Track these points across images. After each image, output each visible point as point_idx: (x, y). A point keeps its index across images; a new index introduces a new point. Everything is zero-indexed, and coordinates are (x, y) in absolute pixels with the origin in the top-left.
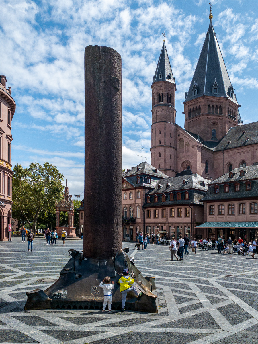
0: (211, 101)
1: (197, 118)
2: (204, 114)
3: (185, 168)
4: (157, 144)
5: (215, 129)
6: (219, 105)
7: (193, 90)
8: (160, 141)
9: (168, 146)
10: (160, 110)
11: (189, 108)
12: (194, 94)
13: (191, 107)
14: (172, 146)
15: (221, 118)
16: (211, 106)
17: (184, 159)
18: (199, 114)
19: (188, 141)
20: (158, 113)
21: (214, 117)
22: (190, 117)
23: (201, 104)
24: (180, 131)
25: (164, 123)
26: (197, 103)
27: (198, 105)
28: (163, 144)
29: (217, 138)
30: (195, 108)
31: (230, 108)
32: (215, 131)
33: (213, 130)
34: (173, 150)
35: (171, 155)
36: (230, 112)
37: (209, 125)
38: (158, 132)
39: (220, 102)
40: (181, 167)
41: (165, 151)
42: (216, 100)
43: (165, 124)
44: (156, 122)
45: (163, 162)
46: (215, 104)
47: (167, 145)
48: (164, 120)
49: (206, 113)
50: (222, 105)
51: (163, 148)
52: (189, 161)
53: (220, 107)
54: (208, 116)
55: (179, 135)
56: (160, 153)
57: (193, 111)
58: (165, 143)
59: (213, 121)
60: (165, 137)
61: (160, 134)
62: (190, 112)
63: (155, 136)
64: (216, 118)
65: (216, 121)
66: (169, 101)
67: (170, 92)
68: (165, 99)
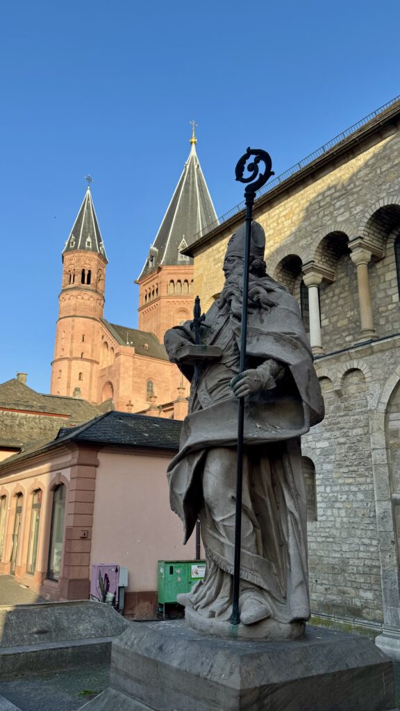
1: (153, 305)
2: (161, 298)
7: (149, 259)
9: (77, 358)
11: (144, 290)
13: (147, 288)
14: (84, 356)
17: (106, 379)
19: (112, 345)
20: (64, 304)
23: (158, 281)
24: (104, 329)
26: (154, 280)
28: (68, 356)
30: (151, 287)
35: (81, 374)
40: (102, 394)
41: (70, 368)
43: (73, 321)
44: (60, 318)
49: (165, 294)
51: (66, 362)
52: (111, 382)
57: (150, 292)
62: (146, 296)
66: (86, 281)
67: (89, 266)
68: (78, 278)
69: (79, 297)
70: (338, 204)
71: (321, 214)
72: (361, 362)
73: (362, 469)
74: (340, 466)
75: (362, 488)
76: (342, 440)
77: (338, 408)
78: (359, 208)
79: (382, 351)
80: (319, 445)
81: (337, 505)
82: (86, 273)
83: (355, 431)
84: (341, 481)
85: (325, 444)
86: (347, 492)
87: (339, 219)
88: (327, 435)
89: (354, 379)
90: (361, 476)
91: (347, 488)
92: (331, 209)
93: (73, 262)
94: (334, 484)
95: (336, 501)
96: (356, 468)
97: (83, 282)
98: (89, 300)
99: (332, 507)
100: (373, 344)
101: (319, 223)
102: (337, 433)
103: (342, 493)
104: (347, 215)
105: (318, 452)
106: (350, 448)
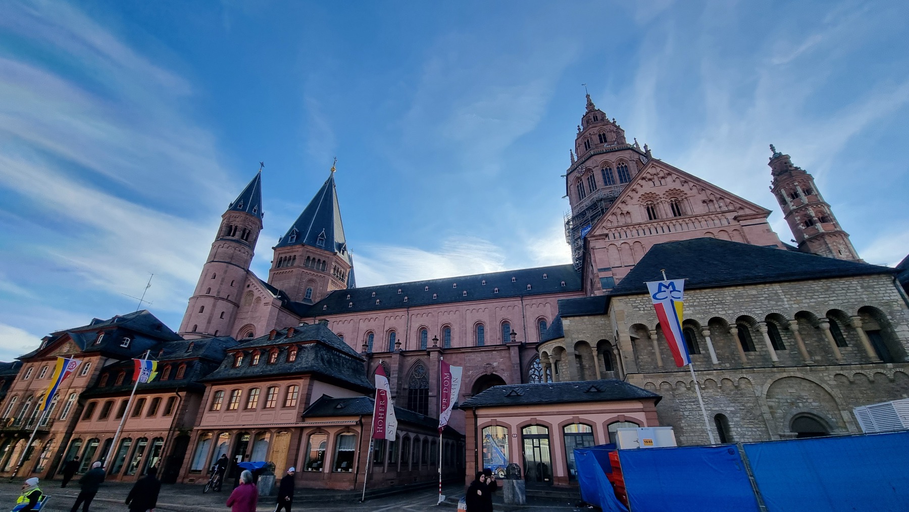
0: (312, 253)
1: (288, 270)
2: (299, 267)
3: (245, 335)
4: (204, 293)
5: (312, 288)
6: (322, 259)
7: (290, 235)
8: (210, 289)
9: (223, 299)
10: (226, 245)
11: (280, 256)
12: (291, 241)
13: (283, 256)
14: (229, 298)
15: (323, 275)
16: (311, 258)
17: (246, 322)
18: (292, 265)
19: (261, 296)
20: (220, 250)
21: (313, 273)
22: (278, 267)
23: (298, 254)
24: (252, 280)
25: (226, 264)
26: (292, 252)
27: (292, 255)
28: (215, 295)
29: (312, 300)
30: (288, 256)
31: (338, 266)
32: (311, 290)
33: (308, 289)
34: (230, 305)
35: (223, 313)
36: (338, 272)
37: (303, 282)
38: (211, 275)
39: (325, 257)
40: (238, 334)
41: (214, 306)
42: (319, 253)
43: (227, 267)
44: (213, 261)
45: (206, 321)
46: (317, 258)
47: (221, 295)
48: (229, 260)
49: (302, 265)
50: (326, 260)
51: (212, 300)
52: (254, 325)
53: (324, 261)
54: (304, 270)
55: (248, 286)
56: (203, 308)
57: (285, 260)
58: (219, 292)
59: (311, 277)
60: (221, 284)
61: (214, 278)
62: (280, 262)
63: (204, 281)
64: (316, 274)
65: (314, 278)
66: (245, 238)
67: (250, 227)
68: (238, 234)
69: (237, 248)
70: (717, 306)
71: (708, 307)
72: (748, 376)
73: (756, 421)
74: (743, 419)
75: (759, 429)
76: (743, 408)
77: (736, 394)
78: (730, 312)
79: (758, 373)
80: (728, 409)
81: (746, 437)
82: (247, 231)
83: (749, 405)
84: (745, 426)
85: (733, 409)
86: (752, 431)
87: (720, 312)
88: (733, 405)
89: (743, 382)
90: (757, 424)
91: (750, 429)
92: (714, 307)
93: (237, 219)
94: (741, 427)
95: (746, 435)
96: (753, 421)
97: (242, 238)
98: (244, 253)
99: (744, 438)
100: (755, 369)
101: (707, 311)
102: (738, 404)
103: (748, 431)
104: (724, 312)
105: (729, 412)
106: (748, 412)
